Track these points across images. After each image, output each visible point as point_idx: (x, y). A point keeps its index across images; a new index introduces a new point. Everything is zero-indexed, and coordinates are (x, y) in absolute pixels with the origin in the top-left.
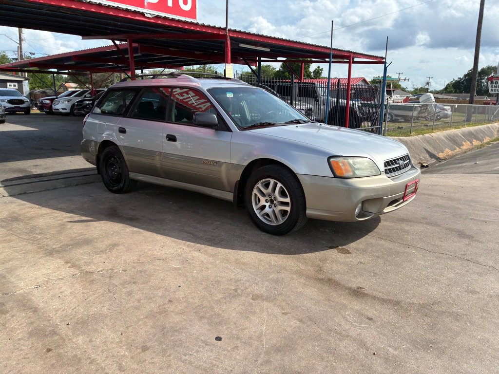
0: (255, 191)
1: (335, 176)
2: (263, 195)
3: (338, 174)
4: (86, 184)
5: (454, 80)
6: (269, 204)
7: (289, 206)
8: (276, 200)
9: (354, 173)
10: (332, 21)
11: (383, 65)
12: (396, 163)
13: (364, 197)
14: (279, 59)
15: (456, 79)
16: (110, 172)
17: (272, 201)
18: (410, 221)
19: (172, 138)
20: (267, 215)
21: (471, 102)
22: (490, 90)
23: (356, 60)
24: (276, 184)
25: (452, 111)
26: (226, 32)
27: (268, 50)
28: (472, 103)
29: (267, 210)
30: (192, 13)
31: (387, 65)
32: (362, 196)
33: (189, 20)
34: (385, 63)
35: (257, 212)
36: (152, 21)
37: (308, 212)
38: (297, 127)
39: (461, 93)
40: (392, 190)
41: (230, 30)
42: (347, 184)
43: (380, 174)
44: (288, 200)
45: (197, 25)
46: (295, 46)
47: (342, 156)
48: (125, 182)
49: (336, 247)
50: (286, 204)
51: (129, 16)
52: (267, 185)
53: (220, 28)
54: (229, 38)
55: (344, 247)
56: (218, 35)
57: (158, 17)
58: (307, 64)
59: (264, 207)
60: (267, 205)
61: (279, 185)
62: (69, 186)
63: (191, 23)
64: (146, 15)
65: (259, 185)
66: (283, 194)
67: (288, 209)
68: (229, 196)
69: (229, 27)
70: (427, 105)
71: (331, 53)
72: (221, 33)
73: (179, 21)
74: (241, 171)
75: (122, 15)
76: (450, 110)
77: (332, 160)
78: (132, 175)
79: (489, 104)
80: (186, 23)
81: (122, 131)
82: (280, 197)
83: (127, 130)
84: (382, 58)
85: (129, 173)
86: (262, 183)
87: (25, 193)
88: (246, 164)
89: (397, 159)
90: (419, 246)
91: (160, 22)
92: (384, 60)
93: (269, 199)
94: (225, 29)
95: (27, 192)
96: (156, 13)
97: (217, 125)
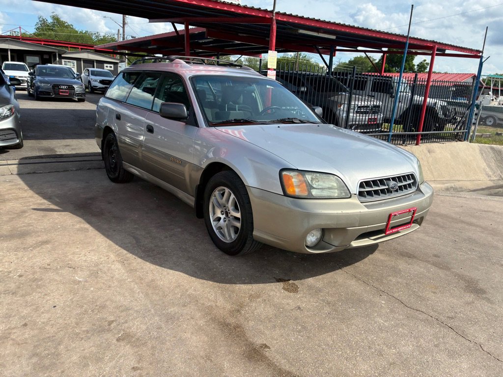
0: (212, 199)
1: (285, 194)
2: (219, 204)
3: (290, 191)
8: (229, 213)
9: (310, 193)
10: (412, 6)
11: (479, 60)
12: (384, 185)
14: (360, 48)
16: (111, 159)
17: (226, 214)
18: (414, 257)
19: (150, 129)
20: (222, 229)
24: (229, 195)
26: (273, 15)
27: (334, 37)
29: (222, 223)
31: (483, 60)
34: (481, 57)
35: (213, 223)
37: (254, 233)
38: (279, 127)
40: (362, 219)
42: (300, 206)
43: (350, 197)
44: (238, 215)
45: (238, 6)
46: (361, 33)
47: (297, 169)
49: (287, 280)
50: (238, 220)
52: (222, 195)
53: (266, 11)
54: (275, 22)
56: (264, 19)
58: (412, 56)
59: (219, 219)
60: (223, 217)
61: (233, 196)
62: (80, 169)
63: (232, 5)
65: (216, 193)
66: (235, 206)
67: (239, 225)
68: (191, 201)
69: (276, 10)
71: (406, 43)
72: (267, 16)
77: (284, 173)
78: (125, 165)
81: (118, 117)
82: (233, 210)
83: (121, 116)
84: (479, 51)
85: (123, 162)
86: (218, 191)
87: (34, 173)
88: (204, 166)
89: (388, 179)
90: (396, 295)
91: (202, 4)
92: (481, 54)
93: (224, 210)
94: (272, 12)
95: (36, 172)
97: (186, 118)
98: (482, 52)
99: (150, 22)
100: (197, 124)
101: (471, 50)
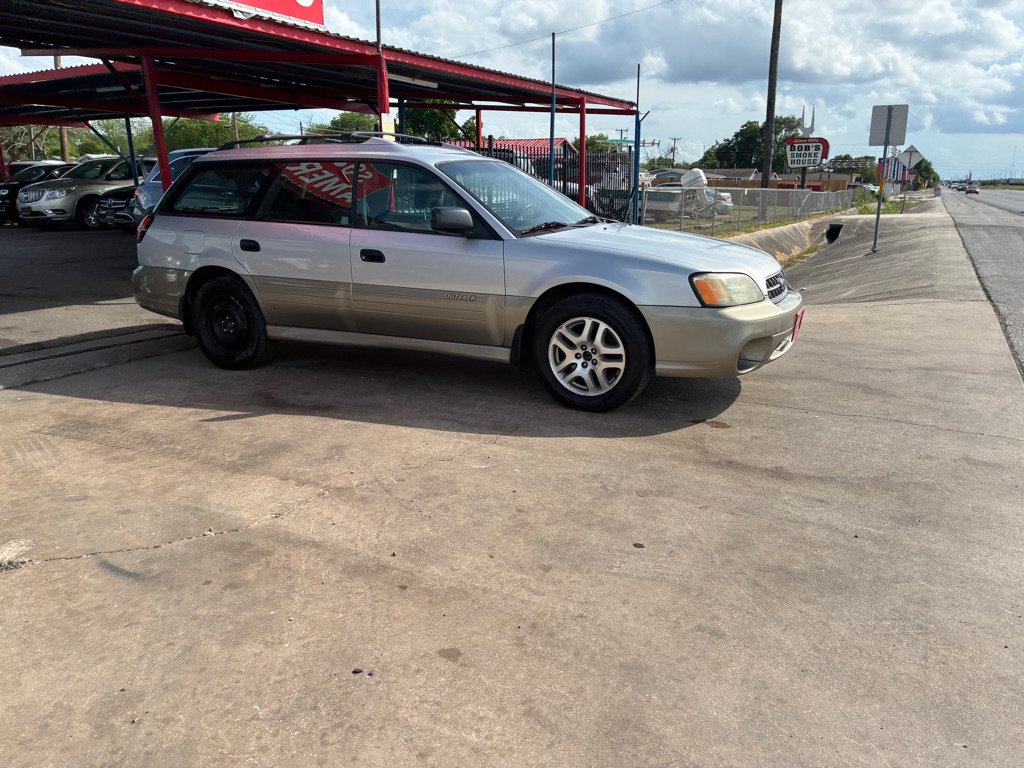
0: (555, 341)
1: (704, 305)
2: (571, 345)
3: (707, 302)
4: (147, 357)
5: (717, 143)
6: (582, 360)
7: (621, 361)
8: (595, 353)
9: (731, 298)
10: (554, 34)
11: (634, 117)
12: (777, 283)
13: (750, 336)
15: (721, 142)
16: (217, 330)
17: (587, 356)
19: (373, 256)
20: (579, 380)
21: (765, 183)
22: (789, 162)
24: (595, 327)
25: (733, 201)
26: (378, 51)
27: (434, 85)
28: (766, 187)
29: (579, 371)
30: (316, 12)
31: (641, 117)
32: (747, 333)
33: (312, 26)
34: (636, 113)
35: (558, 377)
36: (246, 26)
37: (659, 366)
38: (605, 229)
39: (731, 167)
41: (386, 49)
42: (723, 317)
43: (764, 299)
44: (620, 350)
45: (326, 35)
47: (709, 272)
48: (258, 345)
49: (703, 421)
50: (617, 358)
51: (204, 16)
52: (578, 329)
53: (366, 44)
54: (384, 63)
55: (714, 419)
56: (361, 58)
57: (257, 19)
59: (570, 368)
60: (579, 362)
61: (603, 326)
63: (316, 33)
64: (235, 15)
65: (563, 330)
66: (609, 340)
67: (621, 365)
68: (503, 355)
69: (382, 42)
70: (694, 190)
71: (553, 94)
72: (367, 53)
73: (294, 28)
74: (526, 309)
75: (191, 14)
76: (730, 200)
77: (695, 279)
78: (273, 331)
79: (792, 187)
80: (306, 31)
81: (250, 246)
82: (604, 346)
83: (260, 243)
84: (631, 104)
85: (268, 327)
86: (567, 327)
88: (537, 294)
89: (775, 277)
90: (819, 409)
91: (259, 29)
92: (635, 108)
93: (581, 352)
94: (375, 45)
96: (254, 11)
97: (472, 229)
98: (637, 106)
99: (23, 54)
100: (495, 236)
101: (622, 102)
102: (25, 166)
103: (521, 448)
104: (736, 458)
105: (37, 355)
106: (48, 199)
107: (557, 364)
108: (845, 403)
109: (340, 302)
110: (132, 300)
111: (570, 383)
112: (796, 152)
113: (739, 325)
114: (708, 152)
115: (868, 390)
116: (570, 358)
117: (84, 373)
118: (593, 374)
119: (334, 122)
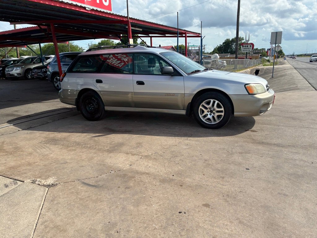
0: (201, 107)
1: (249, 94)
2: (206, 108)
5: (218, 46)
6: (210, 113)
7: (223, 112)
8: (214, 111)
9: (257, 91)
13: (264, 103)
15: (219, 45)
16: (88, 109)
17: (211, 112)
19: (141, 83)
20: (209, 119)
21: (236, 58)
22: (242, 51)
23: (188, 35)
24: (214, 102)
26: (128, 19)
27: (141, 30)
29: (209, 116)
30: (109, 7)
32: (263, 102)
33: (109, 12)
34: (201, 37)
35: (202, 119)
36: (89, 12)
37: (235, 114)
39: (222, 53)
41: (130, 18)
42: (255, 97)
43: (266, 91)
44: (222, 109)
45: (112, 15)
48: (102, 113)
49: (248, 130)
50: (221, 111)
51: (77, 9)
52: (208, 103)
53: (124, 17)
54: (130, 23)
55: (251, 130)
57: (93, 10)
59: (206, 115)
60: (209, 113)
61: (217, 102)
62: (54, 120)
63: (110, 14)
64: (86, 9)
65: (203, 103)
66: (218, 106)
67: (223, 114)
68: (183, 112)
69: (129, 16)
70: (215, 60)
71: (178, 31)
72: (124, 20)
73: (103, 12)
74: (192, 97)
75: (73, 9)
76: (226, 63)
77: (246, 86)
78: (107, 108)
79: (244, 58)
80: (107, 13)
81: (99, 81)
82: (217, 108)
83: (103, 80)
84: (199, 34)
85: (105, 107)
86: (205, 102)
88: (195, 92)
90: (282, 125)
91: (93, 13)
93: (209, 110)
94: (127, 17)
95: (32, 127)
96: (92, 8)
97: (173, 73)
98: (201, 34)
99: (11, 24)
100: (181, 75)
102: (6, 60)
103: (196, 141)
104: (264, 141)
105: (29, 119)
106: (15, 70)
107: (201, 114)
108: (288, 123)
109: (129, 98)
110: (59, 100)
111: (206, 120)
112: (244, 47)
113: (259, 100)
114: (215, 49)
115: (294, 119)
116: (206, 112)
117: (45, 124)
118: (213, 117)
119: (99, 43)
